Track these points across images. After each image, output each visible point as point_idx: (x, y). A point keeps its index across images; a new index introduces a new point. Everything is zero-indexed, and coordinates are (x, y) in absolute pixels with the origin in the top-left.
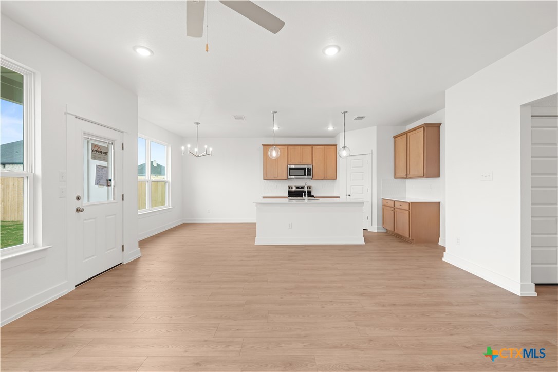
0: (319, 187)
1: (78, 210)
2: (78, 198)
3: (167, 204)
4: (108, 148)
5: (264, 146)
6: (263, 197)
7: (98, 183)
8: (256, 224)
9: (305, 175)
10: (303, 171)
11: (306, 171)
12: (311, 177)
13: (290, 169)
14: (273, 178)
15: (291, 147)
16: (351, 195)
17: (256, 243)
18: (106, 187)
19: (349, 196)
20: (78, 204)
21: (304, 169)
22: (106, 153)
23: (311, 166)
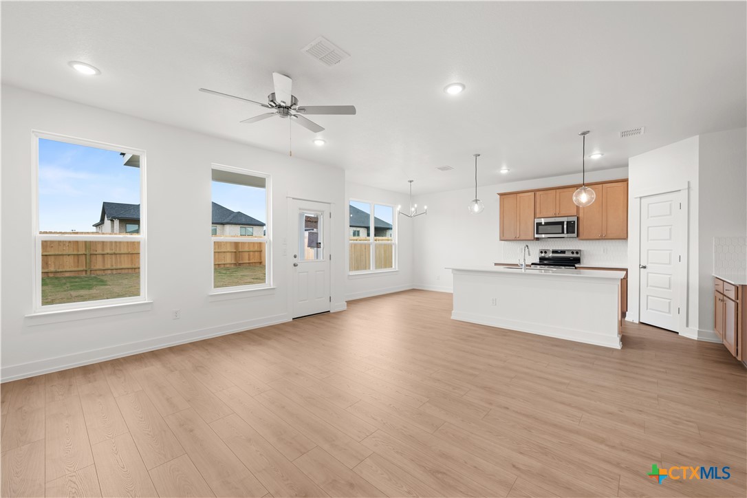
0: (594, 253)
1: (295, 265)
2: (295, 257)
3: (393, 267)
4: (317, 218)
5: (501, 195)
6: (496, 264)
7: (310, 245)
8: (452, 294)
9: (563, 233)
10: (561, 226)
11: (565, 226)
12: (575, 235)
13: (539, 224)
14: (513, 238)
15: (541, 193)
16: (647, 266)
17: (453, 317)
18: (316, 249)
19: (645, 267)
20: (295, 261)
21: (562, 223)
22: (316, 222)
23: (575, 219)
